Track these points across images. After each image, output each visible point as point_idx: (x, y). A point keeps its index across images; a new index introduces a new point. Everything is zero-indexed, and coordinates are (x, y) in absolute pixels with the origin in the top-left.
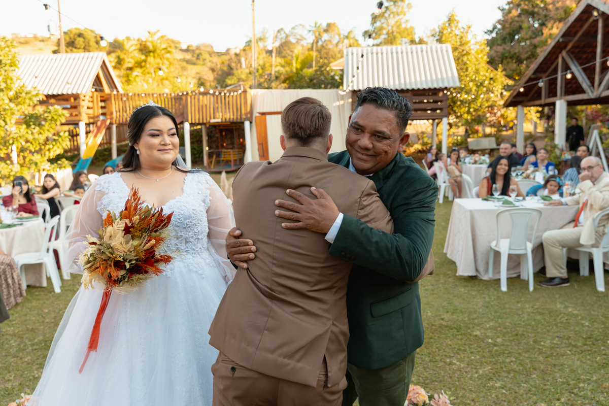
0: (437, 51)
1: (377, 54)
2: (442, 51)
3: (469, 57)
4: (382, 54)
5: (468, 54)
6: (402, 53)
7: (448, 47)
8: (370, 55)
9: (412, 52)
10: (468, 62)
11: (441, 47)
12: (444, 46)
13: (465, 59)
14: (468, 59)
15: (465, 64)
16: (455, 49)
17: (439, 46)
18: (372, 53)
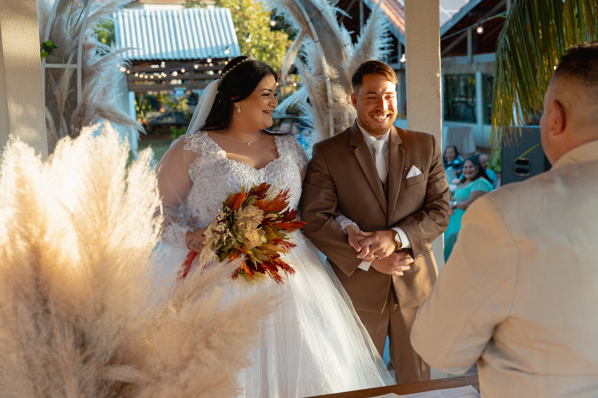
0: (215, 16)
1: (151, 17)
2: (221, 16)
3: (250, 22)
4: (156, 17)
5: (247, 18)
6: (178, 17)
7: (226, 12)
8: (143, 19)
9: (189, 17)
10: (249, 27)
11: (220, 12)
12: (223, 10)
13: (246, 23)
14: (249, 24)
15: (247, 29)
16: (234, 13)
17: (218, 9)
18: (145, 17)
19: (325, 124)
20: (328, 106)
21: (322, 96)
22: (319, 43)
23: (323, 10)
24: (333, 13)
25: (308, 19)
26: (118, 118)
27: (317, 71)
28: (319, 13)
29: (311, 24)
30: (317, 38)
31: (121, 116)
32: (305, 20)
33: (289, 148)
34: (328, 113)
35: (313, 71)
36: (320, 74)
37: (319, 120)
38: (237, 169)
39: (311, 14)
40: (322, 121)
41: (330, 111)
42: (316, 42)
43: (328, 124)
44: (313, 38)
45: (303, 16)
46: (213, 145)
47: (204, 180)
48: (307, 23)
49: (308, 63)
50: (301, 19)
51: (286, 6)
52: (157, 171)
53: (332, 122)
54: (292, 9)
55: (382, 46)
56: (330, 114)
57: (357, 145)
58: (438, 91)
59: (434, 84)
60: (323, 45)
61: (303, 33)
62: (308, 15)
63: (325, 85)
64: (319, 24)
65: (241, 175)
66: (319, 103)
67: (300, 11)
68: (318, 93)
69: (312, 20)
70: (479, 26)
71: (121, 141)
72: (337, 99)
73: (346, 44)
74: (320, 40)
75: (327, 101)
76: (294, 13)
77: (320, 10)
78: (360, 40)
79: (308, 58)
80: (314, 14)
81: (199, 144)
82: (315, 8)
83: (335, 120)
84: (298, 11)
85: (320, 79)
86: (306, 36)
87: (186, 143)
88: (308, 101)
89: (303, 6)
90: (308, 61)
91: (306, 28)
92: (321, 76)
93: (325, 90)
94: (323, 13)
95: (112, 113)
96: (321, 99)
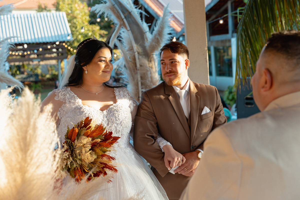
0: (57, 17)
1: (18, 18)
2: (60, 16)
3: (78, 20)
4: (21, 18)
5: (75, 18)
7: (63, 14)
8: (13, 19)
10: (77, 23)
12: (61, 13)
13: (75, 21)
14: (77, 21)
15: (75, 24)
16: (68, 14)
17: (58, 13)
18: (14, 18)
19: (136, 80)
20: (137, 69)
21: (133, 63)
22: (130, 31)
23: (132, 12)
24: (138, 13)
25: (123, 16)
26: (8, 81)
27: (129, 48)
28: (130, 13)
29: (125, 20)
30: (129, 28)
31: (10, 79)
32: (121, 17)
33: (124, 96)
34: (137, 73)
35: (127, 48)
36: (131, 50)
37: (132, 78)
38: (89, 111)
39: (125, 14)
40: (133, 78)
41: (138, 72)
42: (128, 31)
43: (137, 80)
44: (126, 29)
45: (120, 15)
46: (73, 96)
47: (68, 119)
48: (123, 19)
49: (123, 43)
50: (119, 17)
51: (110, 10)
52: (55, 119)
53: (139, 79)
54: (113, 11)
55: (169, 32)
56: (138, 74)
57: (171, 94)
58: (206, 58)
59: (203, 54)
60: (133, 33)
61: (121, 25)
62: (123, 14)
63: (134, 56)
64: (130, 19)
65: (91, 115)
66: (131, 67)
67: (118, 12)
68: (131, 62)
69: (125, 17)
70: (221, 19)
71: (35, 100)
72: (142, 65)
73: (146, 31)
74: (131, 30)
75: (136, 66)
76: (115, 13)
77: (130, 11)
78: (156, 29)
79: (123, 40)
80: (126, 14)
81: (64, 96)
82: (127, 10)
83: (141, 77)
84: (117, 12)
85: (131, 53)
86: (122, 28)
87: (56, 95)
88: (125, 66)
89: (120, 9)
90: (123, 42)
91: (122, 23)
92: (132, 51)
93: (135, 59)
94: (132, 13)
95: (4, 77)
96: (133, 64)
